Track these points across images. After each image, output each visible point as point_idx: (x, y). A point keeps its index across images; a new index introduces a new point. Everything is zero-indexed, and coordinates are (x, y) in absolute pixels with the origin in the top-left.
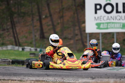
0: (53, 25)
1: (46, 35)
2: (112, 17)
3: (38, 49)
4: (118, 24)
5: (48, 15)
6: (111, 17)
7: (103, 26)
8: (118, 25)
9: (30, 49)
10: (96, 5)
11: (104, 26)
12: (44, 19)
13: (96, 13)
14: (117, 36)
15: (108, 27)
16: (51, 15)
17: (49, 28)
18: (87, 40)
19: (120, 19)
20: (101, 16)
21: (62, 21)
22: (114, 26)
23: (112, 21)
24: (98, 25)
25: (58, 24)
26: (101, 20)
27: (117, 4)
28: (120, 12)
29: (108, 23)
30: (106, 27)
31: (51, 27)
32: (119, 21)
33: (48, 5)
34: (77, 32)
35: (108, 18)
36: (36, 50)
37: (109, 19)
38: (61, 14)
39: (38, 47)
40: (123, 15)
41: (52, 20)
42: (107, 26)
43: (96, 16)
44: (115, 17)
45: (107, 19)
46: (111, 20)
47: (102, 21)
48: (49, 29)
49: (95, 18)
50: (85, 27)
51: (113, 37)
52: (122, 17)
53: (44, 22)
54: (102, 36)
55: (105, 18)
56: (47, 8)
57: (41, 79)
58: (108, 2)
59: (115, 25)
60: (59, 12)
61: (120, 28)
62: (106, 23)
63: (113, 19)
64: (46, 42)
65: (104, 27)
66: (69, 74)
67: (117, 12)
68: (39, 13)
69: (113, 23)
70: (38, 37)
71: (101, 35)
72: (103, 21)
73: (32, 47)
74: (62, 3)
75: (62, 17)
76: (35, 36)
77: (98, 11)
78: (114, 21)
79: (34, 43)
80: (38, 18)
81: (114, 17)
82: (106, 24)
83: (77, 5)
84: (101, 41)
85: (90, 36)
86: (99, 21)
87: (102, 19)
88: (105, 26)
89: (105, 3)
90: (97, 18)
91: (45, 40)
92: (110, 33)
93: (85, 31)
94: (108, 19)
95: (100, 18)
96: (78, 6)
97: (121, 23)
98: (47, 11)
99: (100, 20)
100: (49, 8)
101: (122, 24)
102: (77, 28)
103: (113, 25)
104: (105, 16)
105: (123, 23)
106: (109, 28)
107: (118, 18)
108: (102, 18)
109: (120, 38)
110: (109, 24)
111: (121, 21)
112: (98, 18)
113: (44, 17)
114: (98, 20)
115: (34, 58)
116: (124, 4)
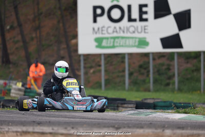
0: (24, 41)
1: (12, 58)
2: (122, 28)
4: (131, 40)
5: (16, 24)
6: (120, 28)
7: (107, 43)
8: (131, 42)
10: (95, 8)
11: (109, 42)
12: (9, 31)
13: (95, 21)
14: (129, 59)
15: (116, 44)
16: (20, 25)
17: (17, 46)
18: (80, 66)
19: (134, 32)
20: (103, 27)
21: (38, 35)
22: (125, 43)
23: (122, 34)
24: (99, 41)
25: (32, 39)
26: (103, 32)
27: (129, 7)
28: (135, 20)
29: (114, 38)
30: (112, 45)
31: (21, 44)
32: (134, 35)
33: (16, 8)
35: (115, 30)
37: (117, 32)
38: (37, 22)
40: (139, 24)
41: (22, 33)
42: (114, 42)
44: (127, 28)
45: (114, 32)
46: (120, 33)
47: (104, 34)
48: (17, 48)
49: (94, 29)
50: (76, 45)
51: (123, 62)
52: (137, 27)
53: (8, 36)
54: (105, 59)
55: (110, 30)
56: (13, 13)
58: (115, 3)
59: (126, 41)
60: (34, 21)
61: (135, 46)
62: (112, 38)
63: (124, 32)
64: (11, 70)
65: (108, 45)
67: (130, 20)
69: (123, 38)
71: (103, 58)
74: (38, 4)
75: (38, 28)
77: (99, 19)
78: (125, 35)
81: (124, 28)
82: (112, 40)
83: (63, 8)
84: (103, 68)
85: (85, 60)
86: (99, 35)
87: (104, 30)
89: (111, 4)
90: (96, 29)
91: (11, 66)
92: (117, 55)
93: (76, 50)
95: (102, 30)
96: (66, 10)
97: (136, 38)
98: (13, 17)
99: (102, 34)
100: (17, 14)
101: (137, 40)
102: (64, 46)
103: (122, 42)
104: (109, 27)
105: (139, 38)
106: (117, 46)
107: (132, 29)
109: (134, 63)
110: (116, 40)
112: (99, 29)
113: (8, 27)
114: (99, 33)
116: (141, 6)
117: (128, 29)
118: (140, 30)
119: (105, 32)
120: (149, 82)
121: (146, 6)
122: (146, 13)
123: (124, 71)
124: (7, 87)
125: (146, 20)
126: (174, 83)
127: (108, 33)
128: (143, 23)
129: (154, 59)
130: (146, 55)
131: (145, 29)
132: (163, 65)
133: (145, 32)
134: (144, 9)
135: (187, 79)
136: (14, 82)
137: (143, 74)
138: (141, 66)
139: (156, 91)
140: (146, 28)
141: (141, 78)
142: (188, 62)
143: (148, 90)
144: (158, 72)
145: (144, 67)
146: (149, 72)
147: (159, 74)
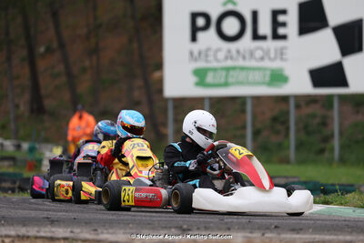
0: (69, 74)
1: (47, 103)
3: (25, 146)
5: (55, 45)
6: (238, 52)
7: (214, 78)
9: (2, 145)
10: (194, 16)
12: (43, 56)
13: (194, 39)
14: (254, 106)
15: (230, 80)
16: (62, 46)
17: (57, 82)
18: (166, 118)
19: (262, 59)
21: (95, 63)
23: (241, 63)
25: (84, 70)
26: (209, 59)
27: (255, 14)
29: (228, 69)
30: (223, 80)
31: (64, 79)
33: (55, 15)
34: (137, 94)
36: (18, 147)
38: (93, 41)
39: (25, 140)
40: (271, 44)
41: (65, 60)
42: (227, 76)
43: (195, 47)
45: (226, 58)
46: (238, 59)
47: (210, 62)
48: (56, 87)
49: (191, 54)
50: (160, 82)
51: (243, 111)
52: (269, 50)
53: (41, 65)
54: (212, 106)
56: (51, 24)
57: (32, 231)
58: (230, 7)
60: (88, 38)
61: (263, 83)
62: (223, 69)
63: (244, 58)
64: (47, 124)
65: (217, 81)
66: (114, 217)
68: (28, 37)
69: (242, 69)
70: (24, 108)
71: (207, 104)
72: (215, 64)
73: (6, 139)
74: (95, 9)
75: (94, 51)
76: (17, 106)
78: (247, 63)
79: (12, 126)
80: (24, 53)
82: (224, 73)
83: (138, 15)
85: (175, 107)
86: (201, 64)
87: (210, 56)
88: (221, 77)
89: (221, 10)
90: (196, 53)
91: (45, 117)
92: (233, 99)
93: (161, 91)
94: (229, 56)
96: (143, 18)
98: (51, 33)
99: (207, 61)
100: (57, 26)
101: (268, 73)
102: (139, 82)
103: (242, 76)
105: (272, 70)
108: (211, 53)
109: (263, 113)
110: (231, 73)
111: (267, 64)
112: (200, 53)
113: (42, 49)
114: (201, 61)
115: (11, 170)
116: (275, 13)
117: (252, 54)
118: (272, 55)
119: (211, 58)
120: (288, 148)
121: (284, 12)
122: (284, 24)
123: (244, 127)
124: (37, 156)
125: (284, 37)
126: (332, 150)
127: (217, 60)
128: (279, 43)
129: (298, 106)
130: (284, 99)
131: (282, 54)
132: (313, 116)
133: (282, 59)
134: (281, 18)
135: (357, 142)
136: (49, 146)
137: (278, 133)
138: (275, 119)
139: (301, 162)
140: (284, 51)
141: (275, 139)
142: (358, 112)
143: (286, 161)
144: (305, 128)
145: (280, 121)
146: (288, 129)
147: (308, 133)
